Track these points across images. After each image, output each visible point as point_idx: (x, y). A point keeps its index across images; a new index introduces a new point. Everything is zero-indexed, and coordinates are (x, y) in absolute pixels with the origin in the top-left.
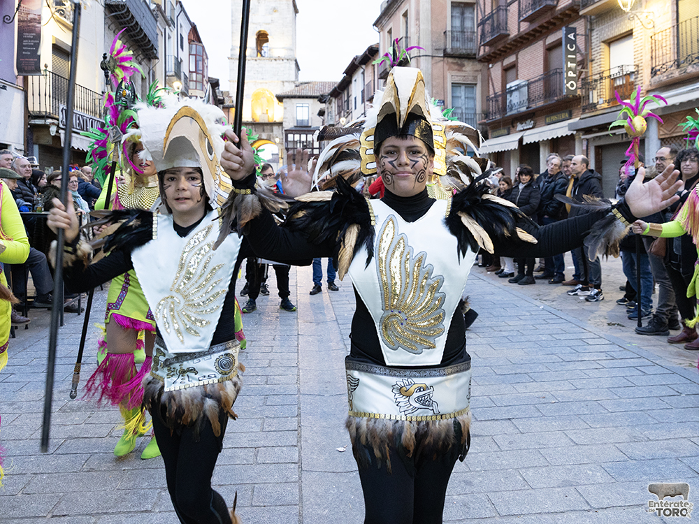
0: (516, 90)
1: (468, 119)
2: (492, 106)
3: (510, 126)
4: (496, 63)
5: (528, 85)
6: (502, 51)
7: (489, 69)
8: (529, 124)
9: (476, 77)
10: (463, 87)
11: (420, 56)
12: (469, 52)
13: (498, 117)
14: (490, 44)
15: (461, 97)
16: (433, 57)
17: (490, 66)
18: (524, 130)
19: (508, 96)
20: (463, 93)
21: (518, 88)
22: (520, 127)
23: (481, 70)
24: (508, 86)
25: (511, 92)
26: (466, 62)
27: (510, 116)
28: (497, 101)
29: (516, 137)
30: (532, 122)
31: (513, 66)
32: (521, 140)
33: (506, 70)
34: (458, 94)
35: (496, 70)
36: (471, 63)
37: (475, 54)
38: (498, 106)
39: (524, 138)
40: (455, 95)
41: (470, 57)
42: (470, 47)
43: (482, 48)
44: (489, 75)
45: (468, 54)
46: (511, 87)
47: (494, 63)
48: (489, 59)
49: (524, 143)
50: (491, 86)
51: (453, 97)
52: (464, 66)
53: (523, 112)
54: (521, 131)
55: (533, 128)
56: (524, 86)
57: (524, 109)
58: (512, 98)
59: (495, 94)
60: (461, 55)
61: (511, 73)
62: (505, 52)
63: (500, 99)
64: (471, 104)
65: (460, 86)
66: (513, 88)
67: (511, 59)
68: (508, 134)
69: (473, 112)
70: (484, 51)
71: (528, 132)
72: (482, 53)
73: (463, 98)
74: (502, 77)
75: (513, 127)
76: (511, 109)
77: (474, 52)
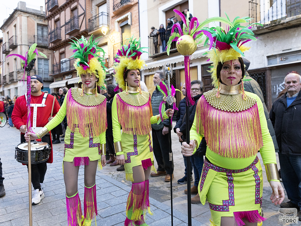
0: (64, 62)
1: (45, 73)
2: (56, 68)
3: (63, 77)
4: (57, 50)
5: (70, 60)
6: (59, 46)
7: (54, 53)
8: (70, 76)
9: (49, 56)
10: (43, 60)
11: (22, 45)
12: (45, 45)
13: (58, 73)
14: (54, 42)
15: (42, 64)
16: (28, 46)
17: (54, 52)
18: (68, 79)
19: (61, 65)
20: (43, 63)
21: (66, 61)
22: (66, 77)
23: (51, 53)
24: (61, 60)
25: (63, 63)
26: (44, 50)
27: (62, 73)
28: (57, 66)
29: (65, 81)
30: (71, 76)
31: (64, 53)
32: (67, 83)
33: (61, 54)
34: (41, 63)
35: (57, 54)
36: (47, 50)
37: (48, 47)
38: (58, 68)
39: (68, 82)
40: (39, 63)
41: (46, 47)
42: (46, 43)
43: (50, 44)
44: (54, 56)
45: (45, 46)
46: (62, 61)
47: (56, 51)
48: (54, 49)
49: (68, 84)
50: (55, 60)
51: (38, 64)
52: (43, 51)
53: (68, 72)
54: (67, 79)
55: (72, 78)
56: (68, 61)
57: (68, 70)
58: (63, 66)
59: (56, 63)
60: (42, 46)
61: (63, 56)
62: (60, 46)
63: (58, 66)
64: (47, 67)
65: (42, 60)
66: (63, 62)
67: (62, 50)
68: (62, 80)
69: (48, 71)
70: (51, 45)
71: (70, 80)
72: (50, 46)
73: (43, 64)
74: (59, 57)
75: (64, 77)
76: (63, 70)
77: (47, 45)
